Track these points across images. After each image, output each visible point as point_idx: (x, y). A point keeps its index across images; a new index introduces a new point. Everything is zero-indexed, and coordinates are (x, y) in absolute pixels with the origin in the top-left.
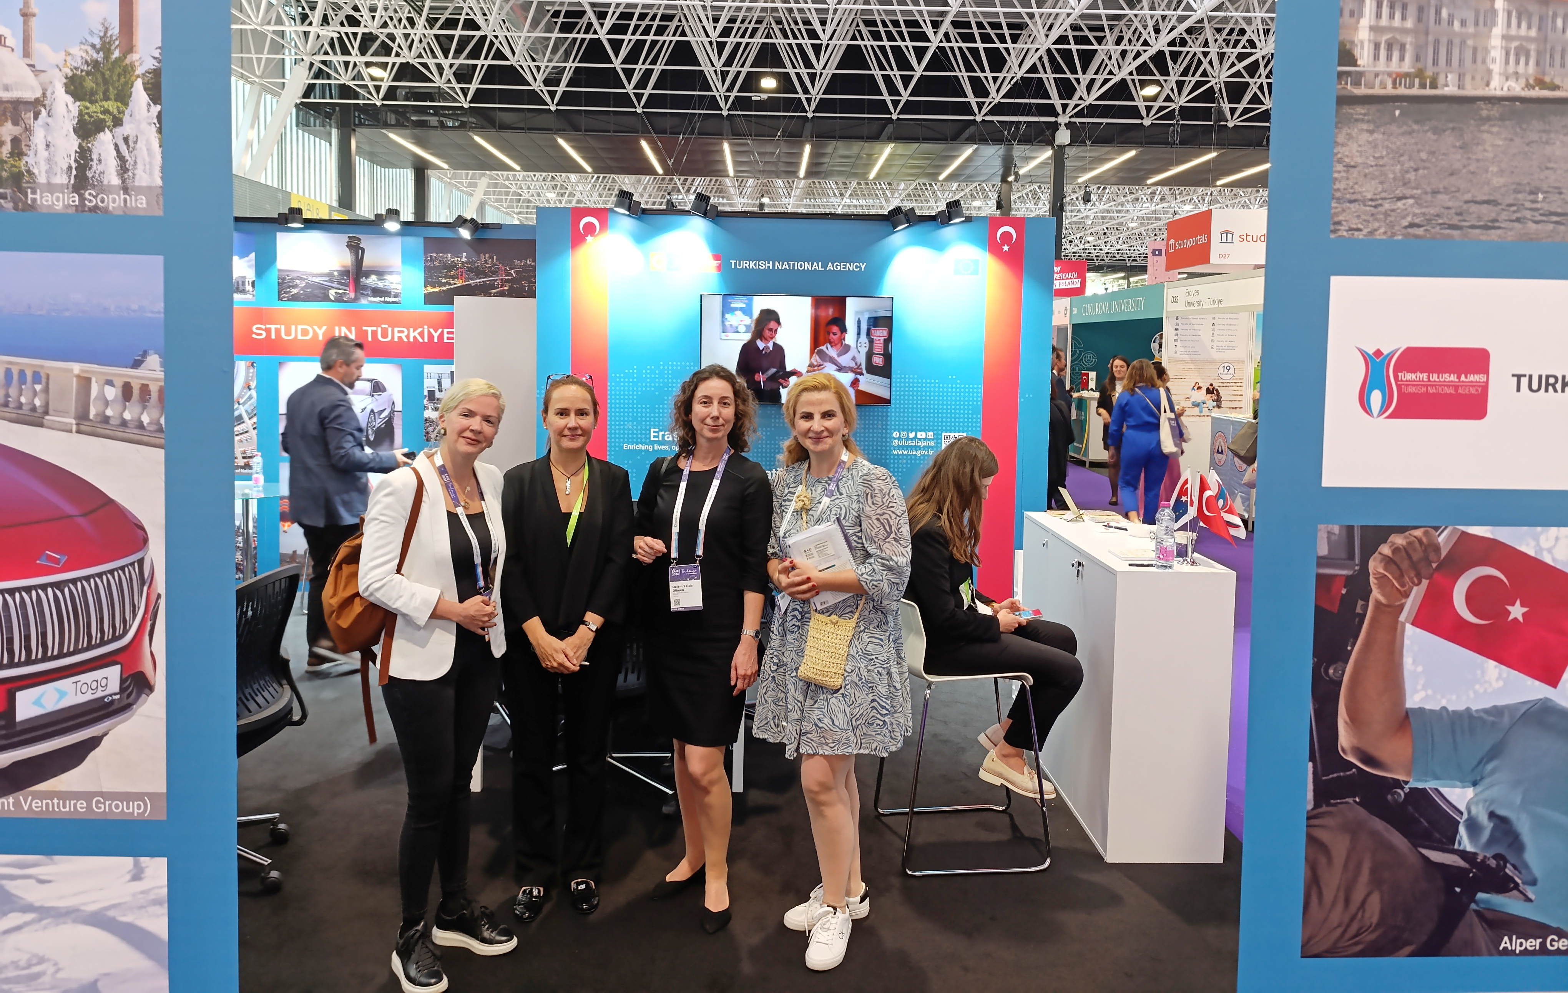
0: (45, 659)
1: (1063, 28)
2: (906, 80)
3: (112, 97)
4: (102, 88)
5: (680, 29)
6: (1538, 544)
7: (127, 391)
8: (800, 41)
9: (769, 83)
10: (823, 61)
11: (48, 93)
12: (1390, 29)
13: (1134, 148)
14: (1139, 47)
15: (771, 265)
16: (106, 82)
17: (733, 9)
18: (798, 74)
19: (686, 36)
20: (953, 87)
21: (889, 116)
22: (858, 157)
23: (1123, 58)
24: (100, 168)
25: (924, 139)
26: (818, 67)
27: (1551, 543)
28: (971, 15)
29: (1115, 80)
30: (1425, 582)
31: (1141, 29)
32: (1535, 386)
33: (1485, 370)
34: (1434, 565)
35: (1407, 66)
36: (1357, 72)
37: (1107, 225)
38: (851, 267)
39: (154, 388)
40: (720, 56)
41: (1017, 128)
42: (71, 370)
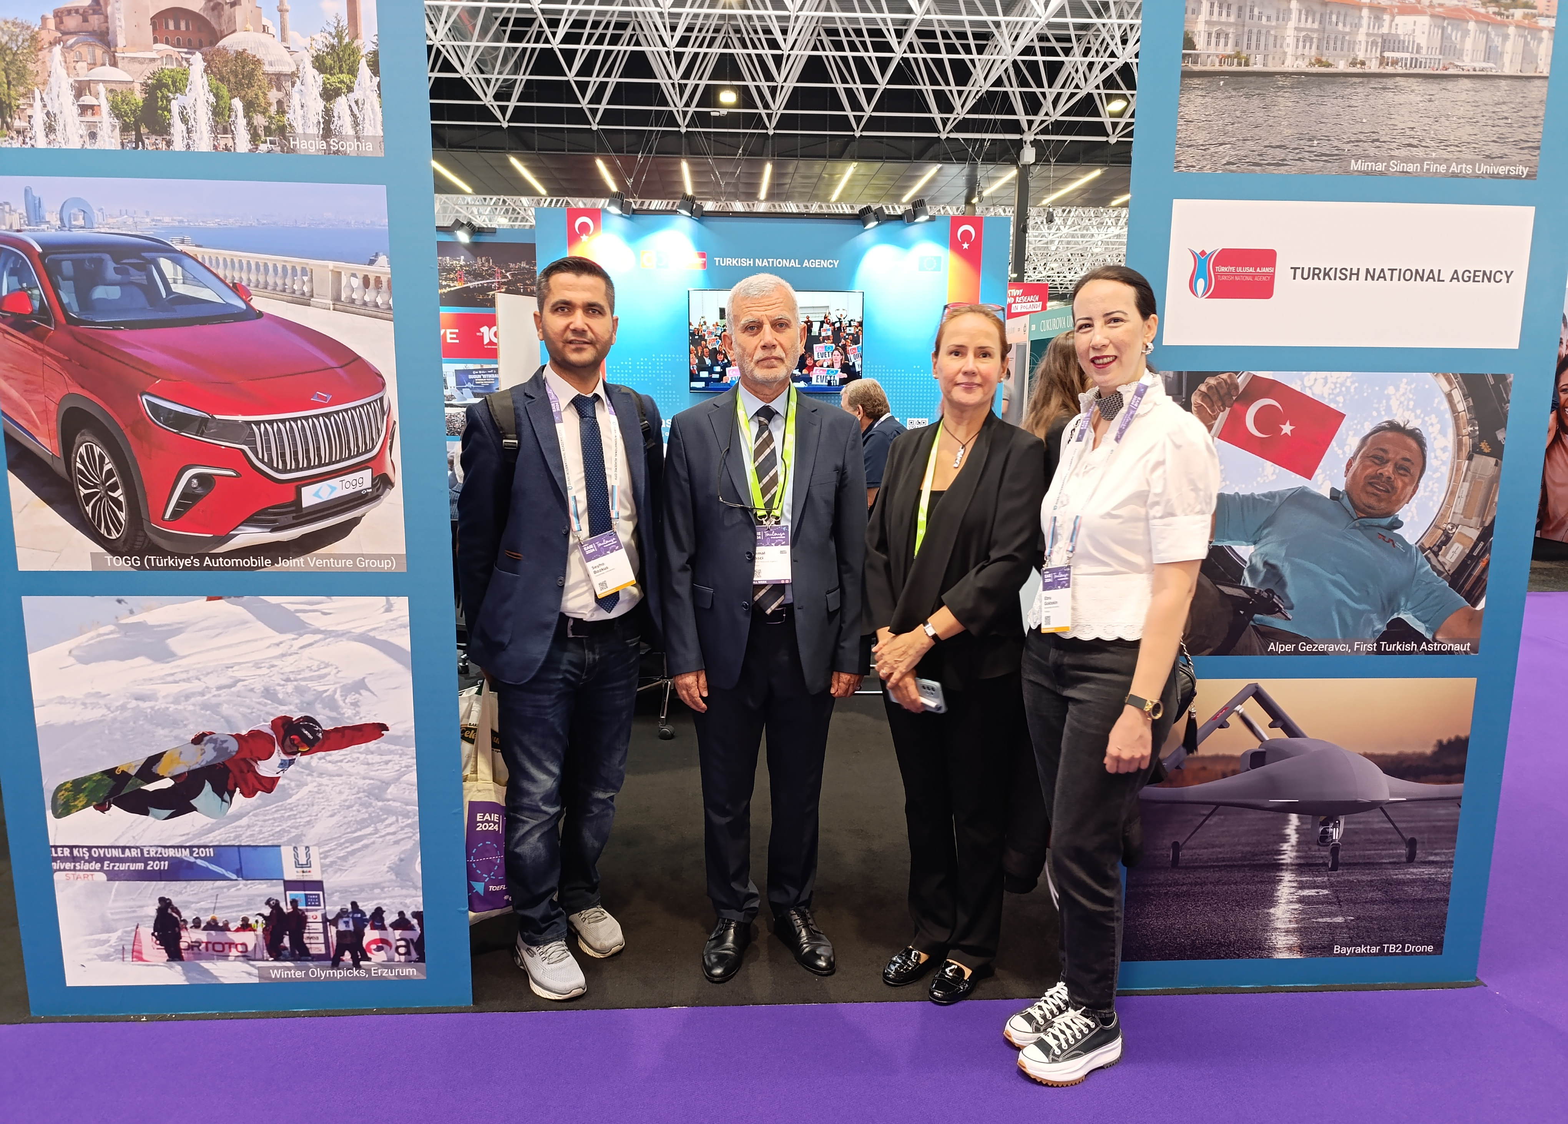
0: (320, 465)
1: (1029, 38)
2: (869, 94)
3: (345, 71)
4: (337, 65)
5: (635, 38)
6: (1303, 384)
7: (366, 281)
8: (760, 51)
9: (728, 97)
10: (784, 73)
11: (301, 68)
12: (1219, 23)
13: (1101, 167)
14: (1106, 59)
15: (752, 262)
16: (340, 60)
17: (690, 17)
18: (757, 88)
19: (640, 45)
20: (917, 101)
21: (851, 133)
22: (820, 177)
23: (1090, 70)
24: (340, 123)
25: (887, 158)
26: (779, 80)
27: (1312, 382)
28: (936, 24)
29: (1082, 94)
30: (1228, 410)
31: (1108, 39)
32: (1305, 276)
33: (1273, 265)
34: (1234, 398)
35: (1230, 50)
36: (1196, 54)
37: (1072, 251)
38: (825, 264)
39: (384, 280)
40: (678, 66)
41: (981, 146)
42: (328, 267)
